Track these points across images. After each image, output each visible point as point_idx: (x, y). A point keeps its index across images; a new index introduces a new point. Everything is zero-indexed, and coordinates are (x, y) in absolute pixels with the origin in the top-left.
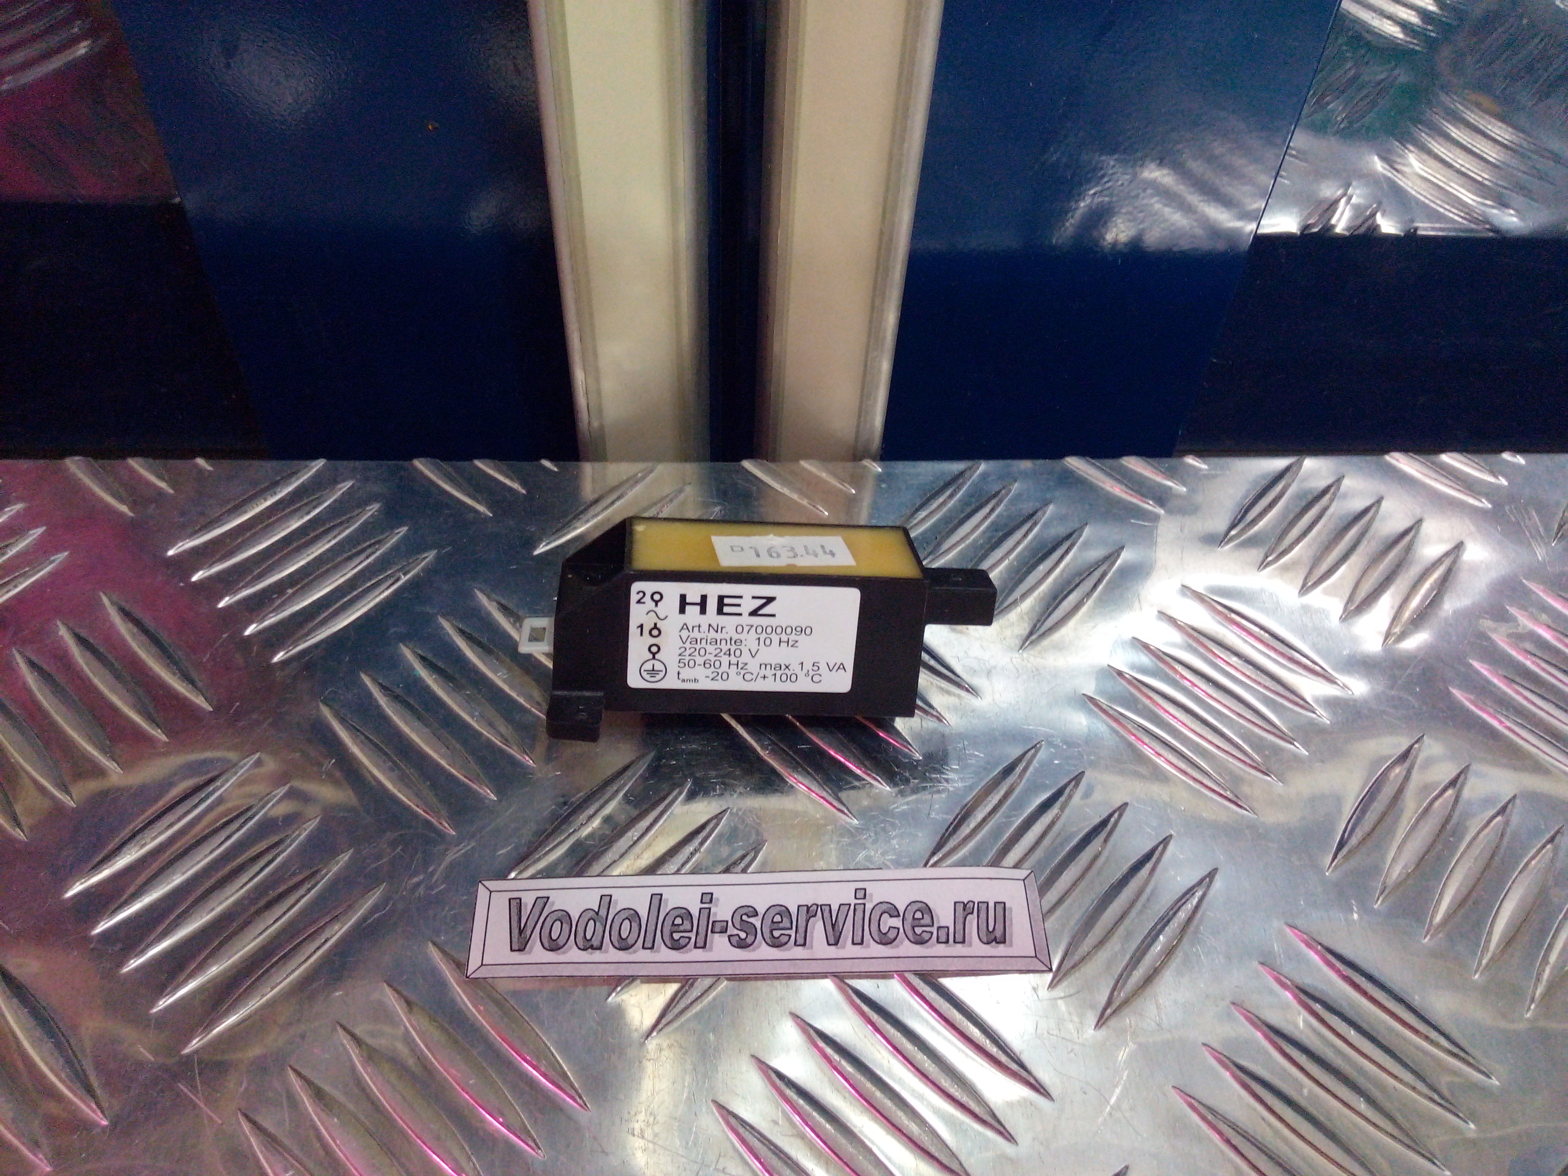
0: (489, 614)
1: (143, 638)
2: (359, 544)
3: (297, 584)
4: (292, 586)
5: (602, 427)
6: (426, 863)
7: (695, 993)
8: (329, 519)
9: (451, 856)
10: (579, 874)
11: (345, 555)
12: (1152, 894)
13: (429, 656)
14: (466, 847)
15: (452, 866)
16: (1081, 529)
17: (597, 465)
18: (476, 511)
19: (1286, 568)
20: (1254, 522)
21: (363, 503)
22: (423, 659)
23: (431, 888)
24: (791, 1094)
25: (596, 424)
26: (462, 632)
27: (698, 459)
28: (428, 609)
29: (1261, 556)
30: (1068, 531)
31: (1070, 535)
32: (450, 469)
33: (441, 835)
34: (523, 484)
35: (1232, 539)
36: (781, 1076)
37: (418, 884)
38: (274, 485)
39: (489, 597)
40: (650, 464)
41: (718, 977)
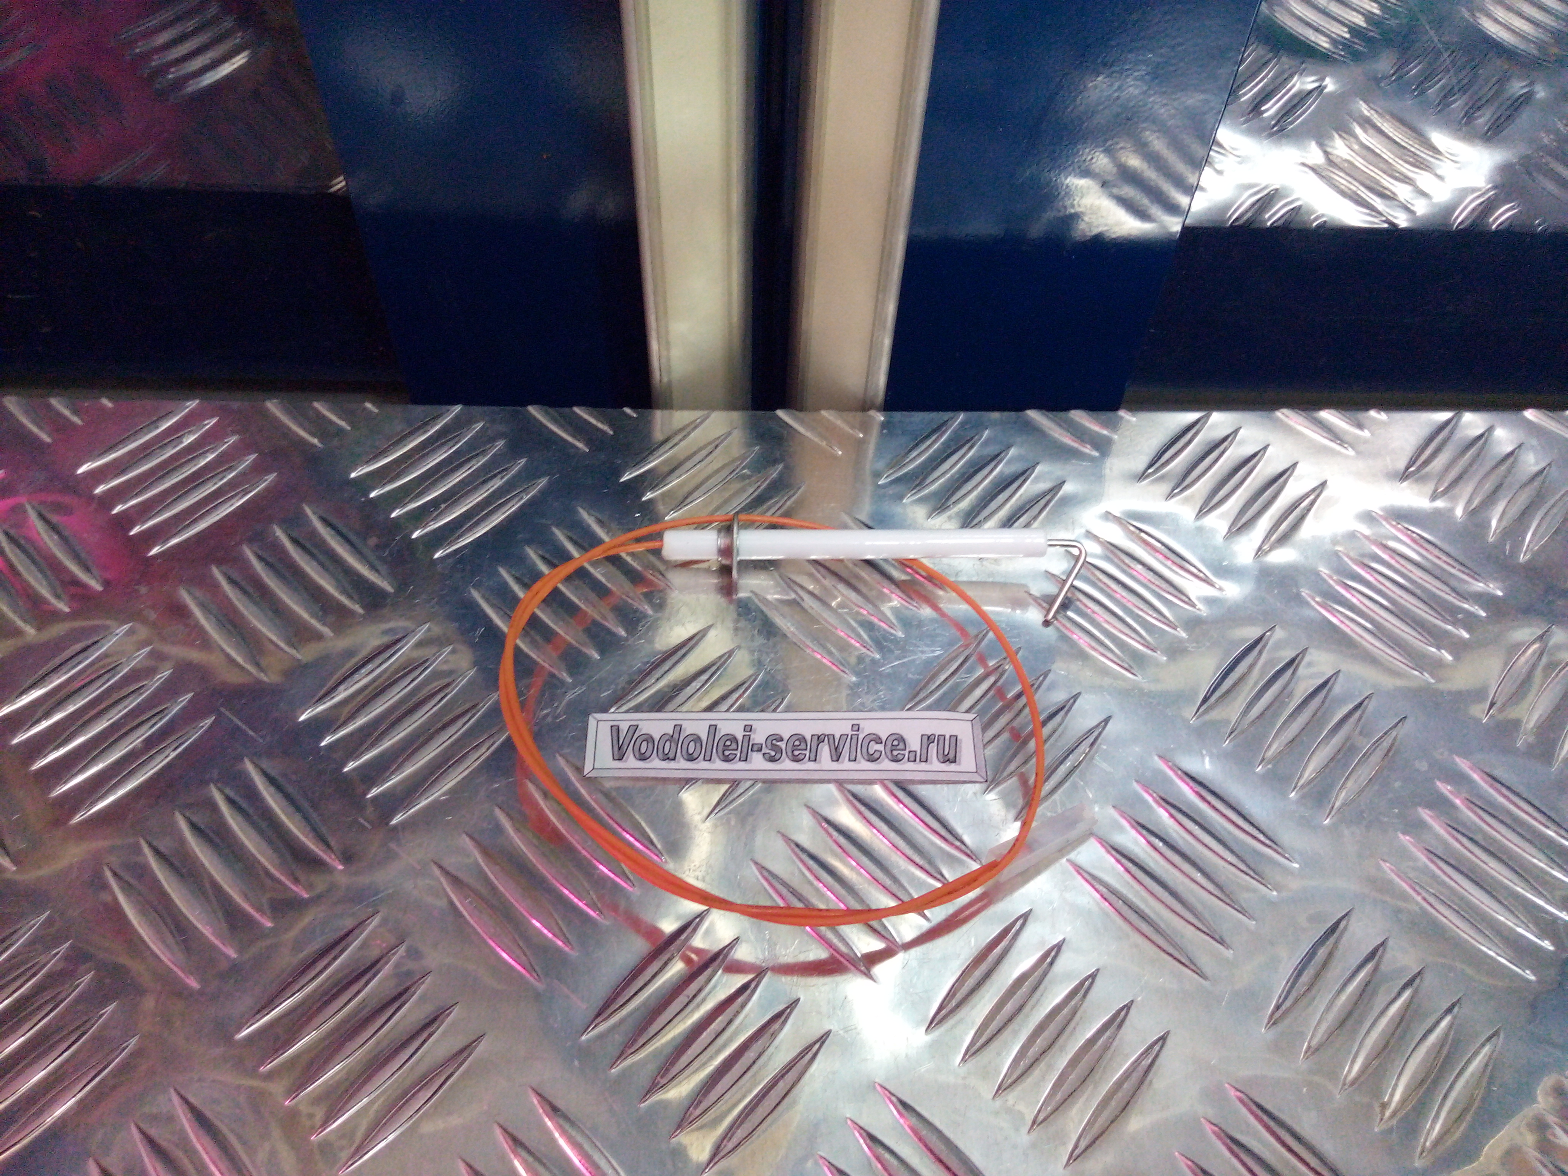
0: (589, 526)
1: (339, 538)
2: (490, 471)
3: (448, 500)
4: (445, 501)
5: (670, 382)
6: (552, 699)
7: (740, 790)
8: (469, 452)
9: (569, 696)
10: (659, 711)
11: (481, 480)
12: (1063, 732)
13: (547, 556)
14: (578, 691)
15: (570, 704)
16: (1034, 467)
17: (666, 413)
18: (577, 448)
19: (1187, 500)
20: (1168, 462)
21: (493, 440)
22: (543, 558)
23: (557, 718)
24: (804, 857)
25: (665, 380)
26: (571, 539)
27: (743, 408)
28: (544, 521)
29: (1170, 490)
30: (1025, 468)
31: (1025, 471)
32: (556, 415)
33: (562, 682)
34: (611, 425)
35: (1148, 476)
36: (798, 845)
37: (547, 715)
38: (424, 426)
39: (589, 514)
40: (706, 412)
41: (756, 781)
